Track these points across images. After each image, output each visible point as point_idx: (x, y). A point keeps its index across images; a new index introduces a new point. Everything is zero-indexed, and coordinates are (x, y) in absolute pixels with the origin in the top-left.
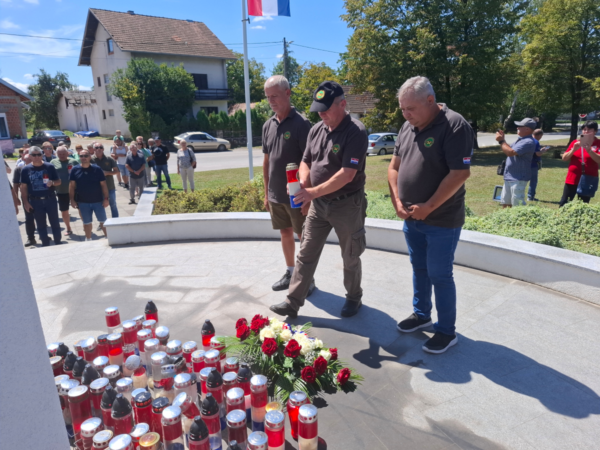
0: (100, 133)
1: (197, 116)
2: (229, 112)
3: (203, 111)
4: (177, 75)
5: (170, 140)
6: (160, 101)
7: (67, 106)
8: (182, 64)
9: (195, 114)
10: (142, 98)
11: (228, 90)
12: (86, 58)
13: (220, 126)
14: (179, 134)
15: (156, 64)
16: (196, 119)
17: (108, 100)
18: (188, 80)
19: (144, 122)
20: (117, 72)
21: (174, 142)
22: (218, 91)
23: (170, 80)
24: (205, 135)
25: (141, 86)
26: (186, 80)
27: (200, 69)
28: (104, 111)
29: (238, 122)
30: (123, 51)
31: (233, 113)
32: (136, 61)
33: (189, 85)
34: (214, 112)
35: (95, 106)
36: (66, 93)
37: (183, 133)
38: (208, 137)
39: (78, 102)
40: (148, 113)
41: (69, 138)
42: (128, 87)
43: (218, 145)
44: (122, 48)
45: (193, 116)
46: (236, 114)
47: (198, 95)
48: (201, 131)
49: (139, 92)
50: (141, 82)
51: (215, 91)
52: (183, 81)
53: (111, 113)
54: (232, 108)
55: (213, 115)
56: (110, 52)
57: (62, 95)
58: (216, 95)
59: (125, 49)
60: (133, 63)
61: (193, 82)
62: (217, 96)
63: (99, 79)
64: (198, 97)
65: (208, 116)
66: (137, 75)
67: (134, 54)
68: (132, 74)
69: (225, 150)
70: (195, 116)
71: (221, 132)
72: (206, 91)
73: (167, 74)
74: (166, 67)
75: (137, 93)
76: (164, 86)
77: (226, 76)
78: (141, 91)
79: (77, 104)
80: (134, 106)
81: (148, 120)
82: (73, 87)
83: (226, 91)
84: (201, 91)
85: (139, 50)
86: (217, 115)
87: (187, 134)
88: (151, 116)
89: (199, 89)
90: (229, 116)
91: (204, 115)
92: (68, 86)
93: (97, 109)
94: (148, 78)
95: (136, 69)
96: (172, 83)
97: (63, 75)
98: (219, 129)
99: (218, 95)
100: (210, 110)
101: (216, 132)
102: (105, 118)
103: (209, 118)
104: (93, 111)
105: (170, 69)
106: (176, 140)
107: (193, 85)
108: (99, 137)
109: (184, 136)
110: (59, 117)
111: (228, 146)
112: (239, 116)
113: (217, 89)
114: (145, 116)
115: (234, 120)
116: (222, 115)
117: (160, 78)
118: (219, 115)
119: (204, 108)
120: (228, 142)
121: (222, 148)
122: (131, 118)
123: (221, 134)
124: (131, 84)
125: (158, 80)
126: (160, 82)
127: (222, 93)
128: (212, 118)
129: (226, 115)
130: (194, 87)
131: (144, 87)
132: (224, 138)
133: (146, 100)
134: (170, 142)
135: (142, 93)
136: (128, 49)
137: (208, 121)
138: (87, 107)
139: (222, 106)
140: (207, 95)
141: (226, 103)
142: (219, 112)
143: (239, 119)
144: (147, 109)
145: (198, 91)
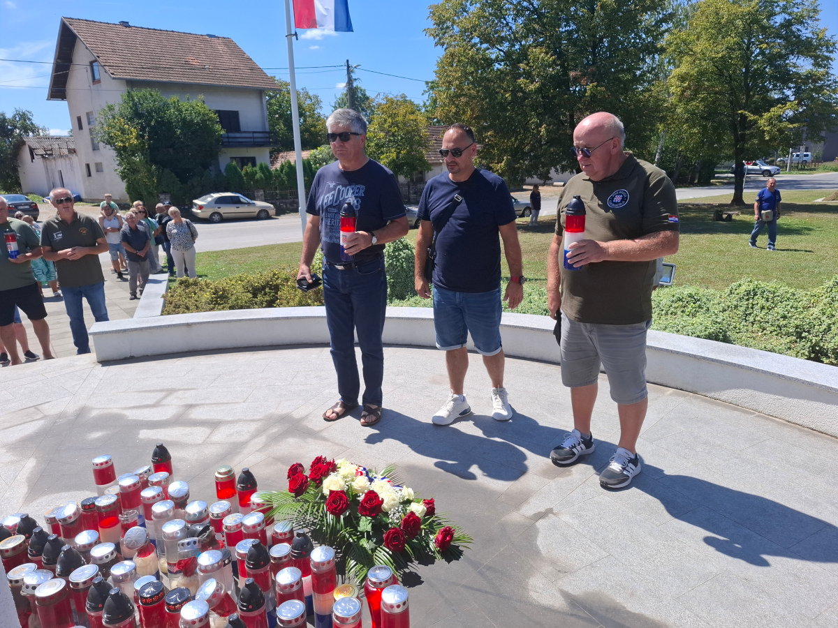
0: (83, 196)
1: (226, 170)
2: (272, 163)
3: (234, 163)
4: (195, 113)
5: (187, 205)
6: (171, 150)
7: (33, 158)
8: (201, 97)
9: (223, 167)
10: (144, 146)
11: (269, 133)
12: (59, 89)
13: (259, 184)
14: (200, 197)
15: (164, 98)
16: (225, 174)
17: (94, 149)
18: (210, 119)
19: (148, 179)
20: (107, 109)
21: (192, 207)
22: (256, 135)
23: (184, 120)
24: (238, 197)
25: (143, 129)
26: (209, 120)
27: (228, 104)
28: (88, 166)
29: (285, 178)
30: (114, 78)
31: (278, 165)
32: (133, 93)
33: (213, 126)
34: (250, 164)
35: (74, 158)
36: (30, 139)
37: (206, 194)
38: (242, 200)
39: (48, 152)
40: (153, 167)
41: (36, 205)
42: (123, 131)
43: (257, 211)
44: (112, 74)
45: (220, 171)
46: (282, 166)
47: (227, 140)
48: (232, 192)
49: (139, 137)
50: (141, 123)
51: (251, 135)
52: (204, 121)
53: (99, 168)
54: (277, 158)
55: (249, 168)
56: (95, 81)
57: (24, 143)
58: (252, 140)
59: (117, 76)
60: (129, 94)
61: (218, 122)
62: (254, 142)
63: (79, 119)
64: (227, 144)
65: (242, 170)
66: (136, 114)
67: (131, 83)
68: (128, 112)
69: (268, 217)
70: (223, 171)
71: (261, 192)
72: (238, 135)
73: (180, 111)
74: (178, 101)
75: (136, 138)
76: (176, 128)
77: (267, 113)
78: (142, 136)
79: (48, 155)
80: (133, 158)
81: (153, 177)
82: (40, 131)
83: (267, 135)
84: (231, 134)
85: (138, 78)
86: (255, 169)
87: (212, 197)
88: (159, 172)
89: (227, 132)
90: (273, 169)
91: (235, 169)
92: (34, 129)
93: (78, 162)
94: (153, 117)
95: (135, 105)
96: (187, 124)
97: (24, 114)
98: (258, 189)
99: (256, 140)
100: (244, 161)
101: (254, 192)
102: (89, 175)
103: (243, 173)
104: (71, 165)
105: (184, 105)
106: (196, 204)
107: (218, 127)
108: (82, 203)
109: (207, 198)
110: (21, 175)
111: (272, 212)
112: (286, 169)
113: (254, 132)
114: (149, 171)
115: (280, 176)
116: (261, 168)
117: (170, 117)
118: (257, 168)
119: (235, 158)
120: (272, 206)
121: (263, 215)
122: (128, 174)
123: (261, 195)
124: (126, 126)
125: (167, 119)
126: (170, 123)
127: (261, 138)
128: (247, 172)
129: (267, 168)
130: (219, 130)
131: (147, 129)
132: (266, 201)
133: (149, 148)
134: (187, 207)
135: (143, 138)
136: (122, 77)
137: (242, 177)
138: (63, 160)
139: (262, 156)
140: (240, 140)
141: (267, 151)
142: (258, 164)
143: (287, 174)
144: (151, 161)
145: (226, 135)
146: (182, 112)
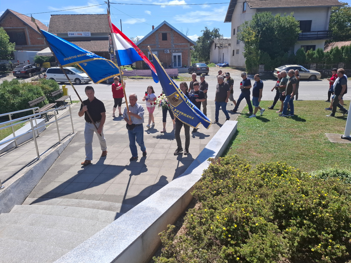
0: (229, 65)
1: (297, 52)
2: (325, 48)
3: (303, 48)
4: (287, 22)
5: (272, 70)
6: (270, 43)
7: (215, 48)
8: (292, 13)
9: (296, 50)
10: (257, 41)
11: (327, 31)
12: (229, 18)
13: (314, 60)
14: (279, 67)
15: (273, 16)
16: (296, 55)
17: (237, 44)
18: (295, 25)
19: (256, 57)
20: (244, 23)
21: (274, 72)
22: (319, 33)
23: (280, 26)
24: (300, 67)
25: (259, 32)
26: (294, 26)
27: (305, 17)
28: (234, 51)
29: (332, 57)
30: (251, 9)
31: (329, 49)
32: (258, 15)
33: (295, 29)
34: (312, 49)
35: (230, 48)
36: (216, 40)
37: (283, 65)
38: (302, 69)
39: (221, 45)
40: (260, 51)
42: (249, 34)
43: (310, 75)
44: (251, 6)
45: (294, 53)
46: (332, 50)
47: (301, 36)
48: (297, 65)
49: (256, 36)
50: (259, 30)
51: (316, 33)
52: (291, 26)
53: (238, 52)
54: (328, 46)
55: (310, 52)
56: (244, 11)
57: (213, 42)
58: (316, 36)
59: (253, 7)
60: (256, 16)
61: (298, 26)
62: (317, 37)
63: (234, 30)
64: (301, 38)
65: (306, 52)
66: (257, 24)
67: (259, 10)
68: (254, 24)
69: (316, 79)
70: (295, 53)
71: (315, 65)
72: (308, 33)
73: (279, 22)
74: (279, 17)
76: (276, 31)
77: (328, 21)
79: (221, 47)
80: (251, 46)
81: (258, 56)
82: (221, 37)
83: (326, 33)
84: (304, 33)
85: (262, 7)
86: (314, 51)
87: (286, 67)
88: (261, 53)
89: (302, 32)
90: (325, 51)
91: (302, 51)
92: (219, 36)
94: (265, 26)
95: (258, 20)
96: (282, 28)
97: (216, 29)
98: (314, 63)
99: (318, 36)
100: (308, 48)
101: (310, 65)
102: (233, 55)
103: (307, 54)
104: (228, 51)
105: (282, 18)
106: (276, 71)
107: (298, 29)
108: (228, 67)
109: (283, 68)
110: (210, 55)
111: (319, 77)
112: (334, 51)
113: (318, 31)
114: (257, 53)
115: (329, 56)
116: (318, 51)
117: (273, 25)
118: (315, 52)
119: (304, 46)
120: (319, 73)
121: (313, 78)
122: (247, 55)
123: (314, 66)
124: (251, 31)
125: (272, 27)
126: (272, 28)
127: (322, 34)
128: (309, 54)
129: (322, 52)
130: (299, 31)
131: (261, 32)
132: (316, 70)
133: (260, 42)
134: (271, 72)
135: (258, 37)
136: (255, 7)
137: (305, 56)
138: (225, 48)
139: (320, 45)
140: (309, 36)
141: (324, 41)
142: (317, 49)
143: (334, 55)
144: (259, 48)
145: (302, 34)
146: (280, 22)
